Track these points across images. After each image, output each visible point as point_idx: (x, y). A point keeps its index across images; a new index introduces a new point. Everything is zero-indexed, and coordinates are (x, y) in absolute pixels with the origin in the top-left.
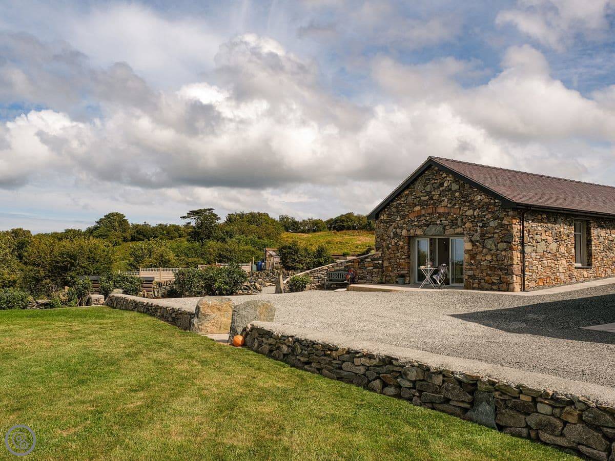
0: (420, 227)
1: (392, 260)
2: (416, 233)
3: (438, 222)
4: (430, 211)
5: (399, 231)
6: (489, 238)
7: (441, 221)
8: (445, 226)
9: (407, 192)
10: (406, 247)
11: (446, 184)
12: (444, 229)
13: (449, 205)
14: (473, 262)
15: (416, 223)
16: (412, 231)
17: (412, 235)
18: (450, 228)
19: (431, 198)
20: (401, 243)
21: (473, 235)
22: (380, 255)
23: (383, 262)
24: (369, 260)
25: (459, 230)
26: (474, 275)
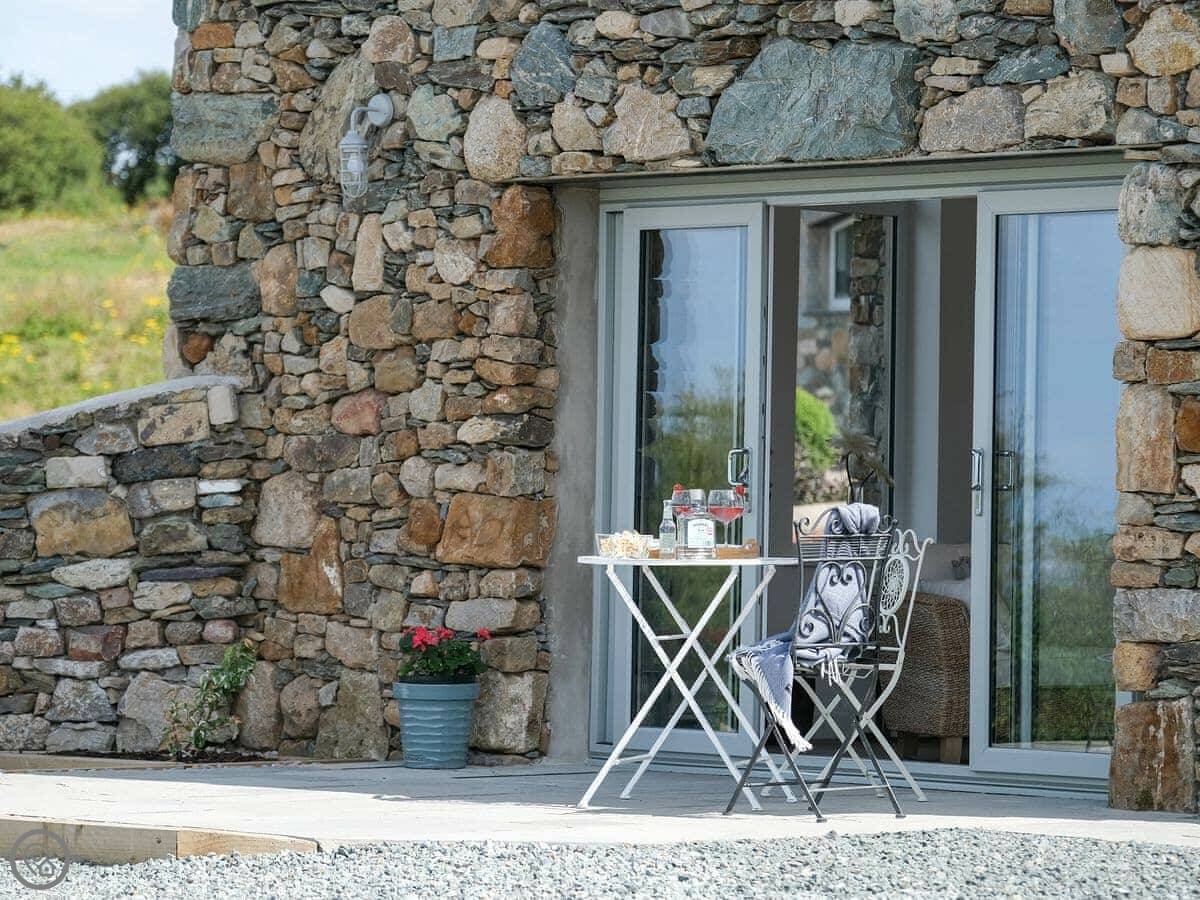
0: (657, 65)
1: (356, 477)
2: (618, 140)
5: (429, 112)
8: (928, 52)
10: (505, 315)
12: (914, 94)
15: (615, 22)
16: (567, 116)
17: (568, 166)
18: (978, 81)
20: (455, 265)
22: (222, 411)
23: (252, 491)
24: (86, 468)
25: (1066, 106)
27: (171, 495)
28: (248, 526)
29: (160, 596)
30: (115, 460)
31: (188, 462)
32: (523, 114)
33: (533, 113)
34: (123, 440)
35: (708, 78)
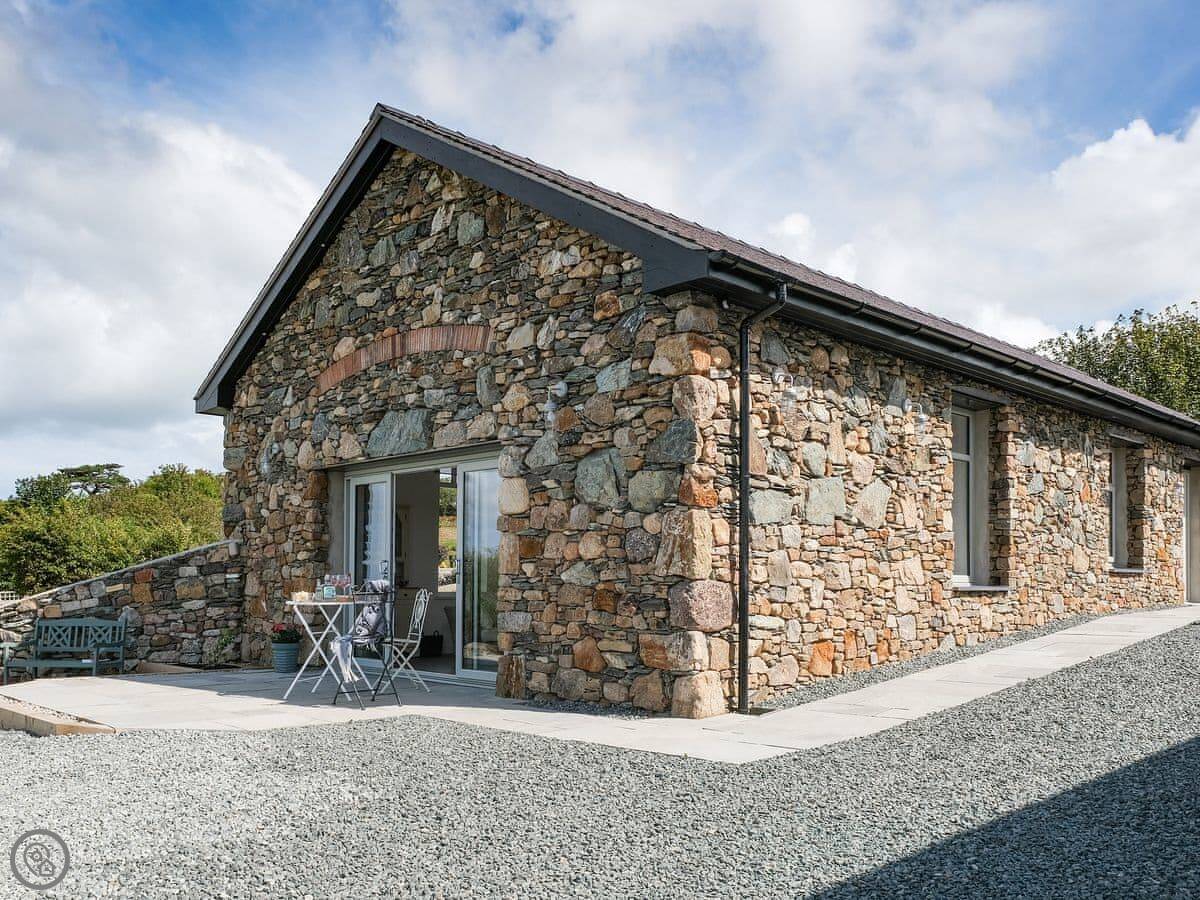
0: (352, 424)
1: (270, 573)
2: (341, 453)
3: (411, 398)
4: (384, 352)
5: (289, 447)
6: (594, 451)
7: (420, 390)
8: (435, 411)
9: (313, 284)
10: (309, 517)
11: (437, 226)
12: (430, 426)
13: (448, 317)
14: (529, 569)
15: (340, 411)
16: (326, 445)
17: (327, 463)
18: (451, 420)
19: (390, 297)
20: (296, 499)
21: (530, 445)
22: (233, 551)
23: (243, 578)
24: (191, 570)
25: (481, 426)
26: (534, 632)
27: (217, 579)
28: (242, 589)
29: (214, 612)
30: (200, 568)
31: (223, 568)
32: (314, 446)
33: (317, 445)
34: (202, 561)
35: (367, 427)
